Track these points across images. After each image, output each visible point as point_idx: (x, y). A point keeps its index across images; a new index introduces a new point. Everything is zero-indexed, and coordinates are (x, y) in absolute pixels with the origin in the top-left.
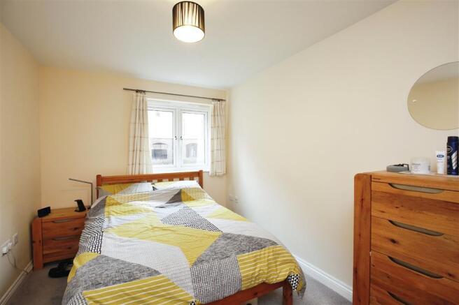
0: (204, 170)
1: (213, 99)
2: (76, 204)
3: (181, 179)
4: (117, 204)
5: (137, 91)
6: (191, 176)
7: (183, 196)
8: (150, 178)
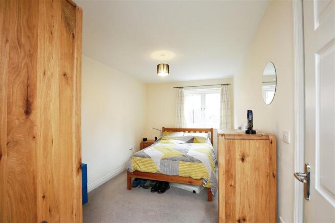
0: (214, 128)
1: (222, 85)
2: (154, 139)
3: (201, 132)
4: (166, 139)
5: (180, 88)
6: (206, 131)
7: (194, 141)
8: (184, 130)
